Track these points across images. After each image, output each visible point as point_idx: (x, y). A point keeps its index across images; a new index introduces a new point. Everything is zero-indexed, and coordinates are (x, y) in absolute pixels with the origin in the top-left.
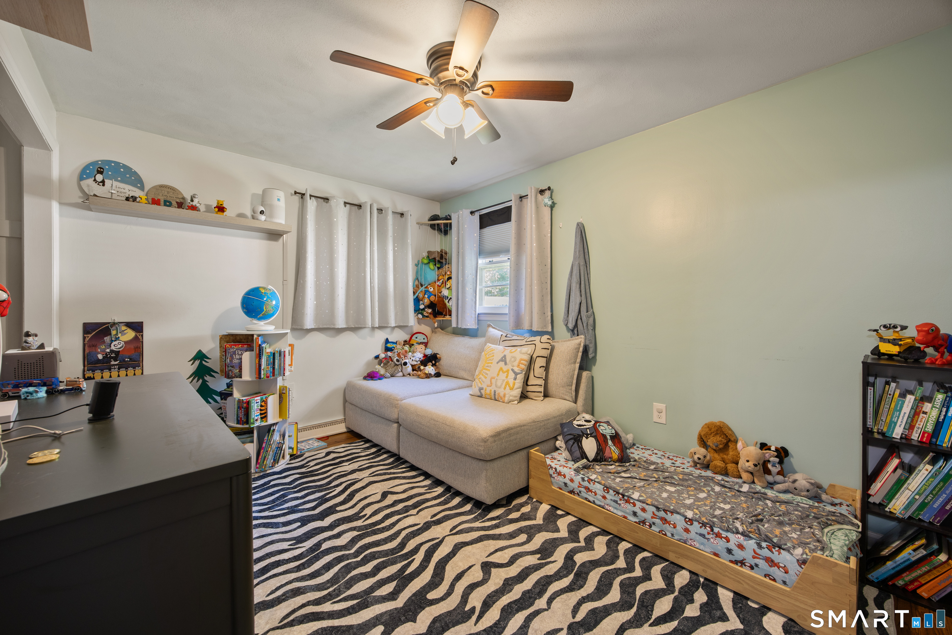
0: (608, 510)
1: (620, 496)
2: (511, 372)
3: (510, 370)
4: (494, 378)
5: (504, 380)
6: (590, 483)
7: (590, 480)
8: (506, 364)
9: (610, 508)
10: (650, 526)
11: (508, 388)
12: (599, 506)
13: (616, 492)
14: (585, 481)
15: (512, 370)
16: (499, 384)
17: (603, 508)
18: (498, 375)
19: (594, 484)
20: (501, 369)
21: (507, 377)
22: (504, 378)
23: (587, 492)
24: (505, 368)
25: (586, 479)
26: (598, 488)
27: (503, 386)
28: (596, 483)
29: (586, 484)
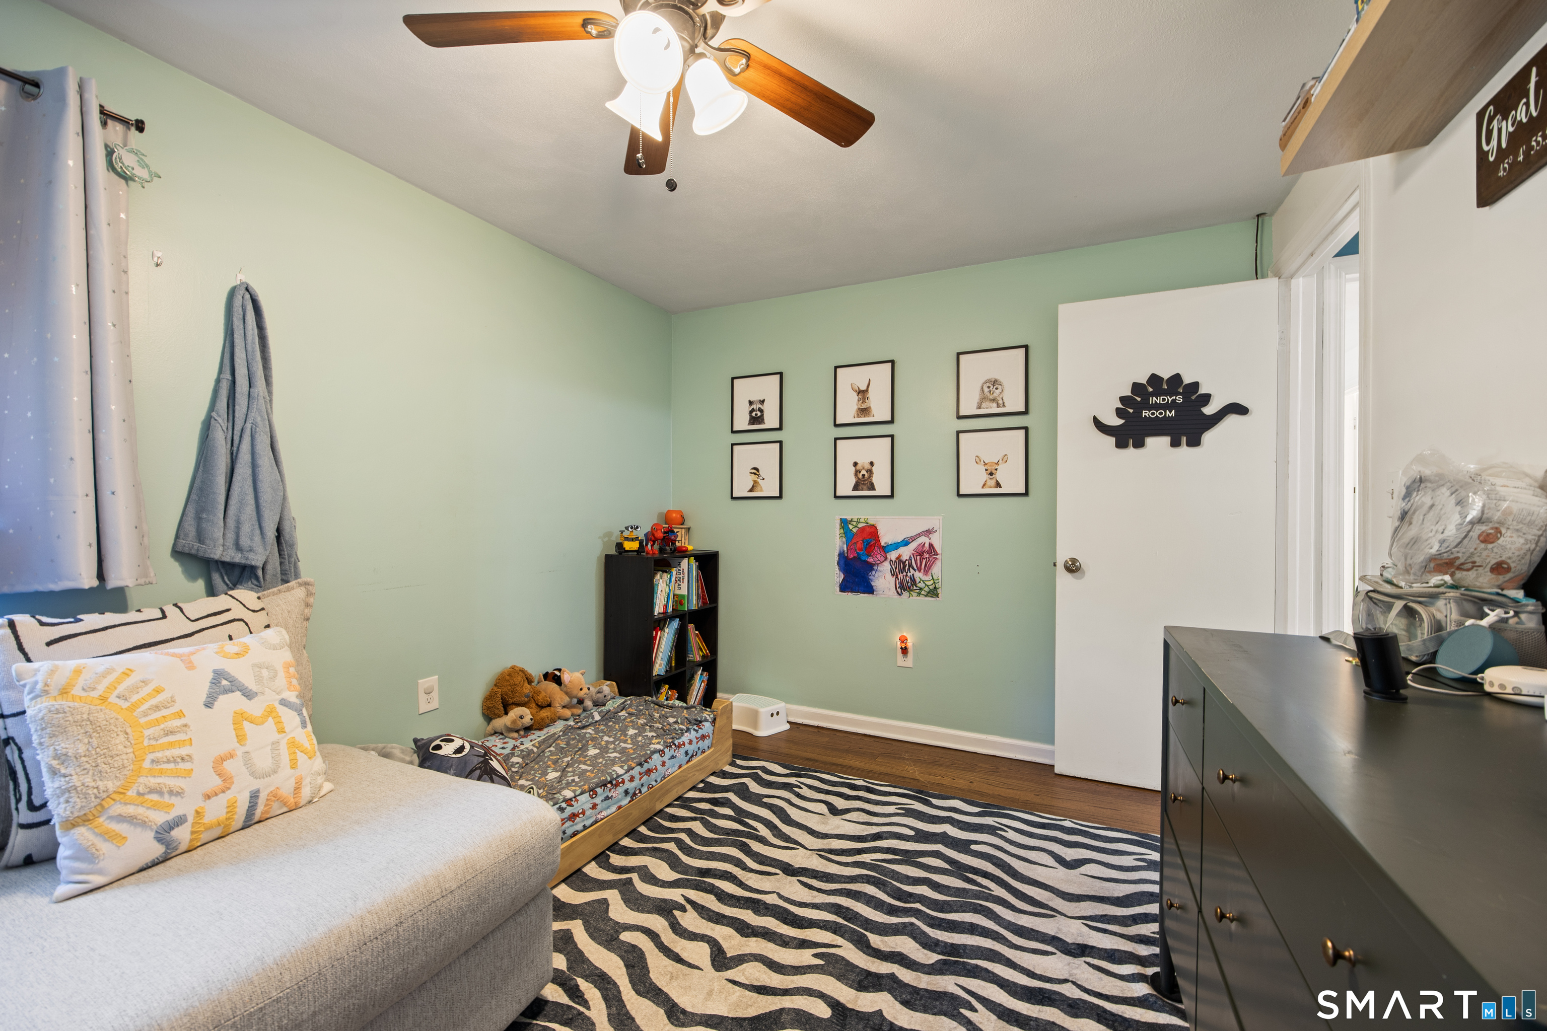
0: (602, 819)
1: (609, 785)
2: (283, 711)
3: (277, 705)
4: (231, 756)
5: (276, 744)
6: (572, 806)
7: (568, 801)
8: (249, 695)
9: (603, 814)
10: (640, 792)
11: (301, 757)
12: (592, 825)
13: (603, 785)
14: (565, 808)
15: (284, 703)
16: (263, 761)
17: (596, 822)
18: (241, 738)
19: (577, 801)
20: (240, 718)
21: (281, 731)
22: (276, 736)
23: (573, 822)
24: (255, 708)
25: (564, 805)
26: (584, 800)
27: (285, 758)
28: (578, 798)
29: (569, 811)
